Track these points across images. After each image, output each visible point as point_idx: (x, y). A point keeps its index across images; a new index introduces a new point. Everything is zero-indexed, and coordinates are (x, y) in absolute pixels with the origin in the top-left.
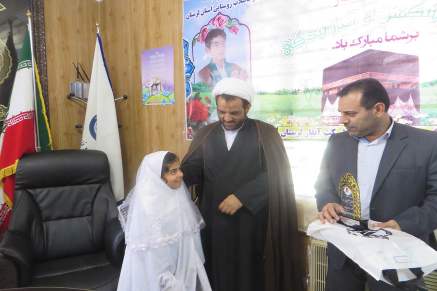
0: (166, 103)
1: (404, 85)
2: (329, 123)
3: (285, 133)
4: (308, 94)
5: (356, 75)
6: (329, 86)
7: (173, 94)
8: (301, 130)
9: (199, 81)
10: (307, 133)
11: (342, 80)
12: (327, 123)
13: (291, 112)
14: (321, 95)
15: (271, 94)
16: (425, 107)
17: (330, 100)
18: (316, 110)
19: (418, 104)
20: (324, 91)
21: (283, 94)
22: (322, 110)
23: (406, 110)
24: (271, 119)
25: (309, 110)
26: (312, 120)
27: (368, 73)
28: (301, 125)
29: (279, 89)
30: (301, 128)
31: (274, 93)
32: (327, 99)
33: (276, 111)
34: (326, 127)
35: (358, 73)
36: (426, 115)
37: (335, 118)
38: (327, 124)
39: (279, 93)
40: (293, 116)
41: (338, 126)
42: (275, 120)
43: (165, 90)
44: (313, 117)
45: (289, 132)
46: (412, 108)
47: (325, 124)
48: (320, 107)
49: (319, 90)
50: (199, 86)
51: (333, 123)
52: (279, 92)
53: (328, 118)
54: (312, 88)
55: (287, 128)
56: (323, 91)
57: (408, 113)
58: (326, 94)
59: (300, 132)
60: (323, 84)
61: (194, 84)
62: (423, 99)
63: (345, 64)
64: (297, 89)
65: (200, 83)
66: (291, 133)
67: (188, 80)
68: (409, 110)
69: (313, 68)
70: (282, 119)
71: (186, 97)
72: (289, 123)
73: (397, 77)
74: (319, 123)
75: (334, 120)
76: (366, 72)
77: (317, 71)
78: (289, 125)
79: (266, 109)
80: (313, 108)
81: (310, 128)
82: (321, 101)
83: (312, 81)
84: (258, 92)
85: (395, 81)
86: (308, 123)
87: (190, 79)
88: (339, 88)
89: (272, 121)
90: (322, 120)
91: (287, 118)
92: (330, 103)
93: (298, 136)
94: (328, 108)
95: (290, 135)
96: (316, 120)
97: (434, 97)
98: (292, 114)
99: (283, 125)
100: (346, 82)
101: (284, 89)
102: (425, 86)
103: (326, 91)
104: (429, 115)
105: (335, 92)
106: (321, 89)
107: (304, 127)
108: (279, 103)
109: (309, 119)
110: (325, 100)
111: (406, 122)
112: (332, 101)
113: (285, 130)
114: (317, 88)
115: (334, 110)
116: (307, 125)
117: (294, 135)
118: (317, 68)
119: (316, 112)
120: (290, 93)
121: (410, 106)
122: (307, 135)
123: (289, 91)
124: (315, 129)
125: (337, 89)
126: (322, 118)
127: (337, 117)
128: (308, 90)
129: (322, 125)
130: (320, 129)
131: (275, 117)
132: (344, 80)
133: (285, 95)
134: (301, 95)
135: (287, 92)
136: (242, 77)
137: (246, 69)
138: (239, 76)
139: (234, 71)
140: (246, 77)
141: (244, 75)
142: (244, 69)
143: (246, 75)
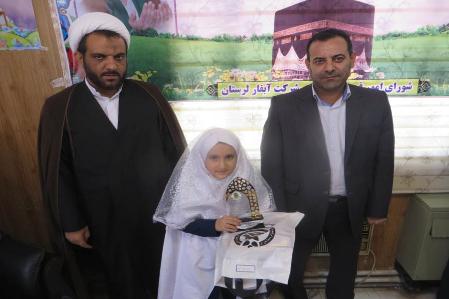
0: (24, 48)
1: (359, 38)
2: (280, 78)
3: (227, 91)
4: (256, 43)
5: (312, 22)
6: (282, 33)
7: (36, 33)
8: (248, 86)
10: (255, 90)
11: (296, 27)
12: (279, 77)
13: (234, 65)
14: (271, 45)
15: (207, 40)
16: (375, 61)
17: (282, 52)
18: (266, 63)
19: (369, 57)
20: (276, 40)
21: (223, 41)
22: (273, 62)
23: (358, 64)
24: (208, 73)
26: (262, 74)
27: (325, 21)
28: (247, 80)
29: (218, 35)
30: (247, 83)
32: (279, 49)
33: (215, 62)
34: (277, 82)
35: (314, 20)
36: (375, 69)
37: (288, 71)
38: (278, 79)
39: (218, 40)
40: (237, 70)
41: (291, 81)
42: (213, 74)
43: (16, 25)
44: (261, 71)
45: (232, 89)
46: (364, 61)
47: (276, 79)
48: (270, 58)
49: (269, 38)
51: (285, 78)
52: (218, 38)
53: (280, 72)
54: (261, 35)
55: (230, 84)
56: (274, 40)
57: (360, 67)
58: (278, 43)
59: (246, 89)
60: (274, 32)
62: (376, 53)
63: (300, 8)
64: (242, 36)
66: (235, 90)
67: (64, 12)
68: (361, 64)
69: (262, 9)
70: (223, 72)
71: (65, 40)
72: (232, 78)
73: (353, 28)
74: (269, 78)
75: (286, 74)
76: (323, 20)
77: (267, 13)
78: (232, 81)
79: (200, 60)
80: (262, 60)
81: (259, 83)
82: (272, 51)
83: (261, 25)
84: (187, 36)
85: (350, 32)
86: (257, 78)
87: (66, 10)
88: (292, 37)
89: (210, 76)
90: (272, 74)
91: (230, 71)
92: (282, 55)
93: (244, 94)
94: (280, 60)
95: (233, 93)
96: (266, 75)
97: (383, 51)
98: (236, 68)
99: (224, 80)
100: (301, 30)
101: (225, 35)
102: (378, 39)
103: (278, 39)
104: (378, 69)
105: (288, 41)
106: (273, 37)
107: (251, 83)
108: (218, 53)
109: (257, 73)
110: (277, 50)
111: (358, 76)
112: (285, 51)
113: (227, 87)
114: (268, 36)
115: (286, 62)
116: (255, 80)
117: (238, 93)
118: (268, 9)
119: (266, 65)
120: (233, 40)
121: (362, 60)
122: (254, 92)
123: (232, 37)
124: (265, 84)
125: (290, 38)
126: (273, 72)
127: (290, 71)
128: (256, 37)
129: (272, 80)
130: (270, 85)
131: (213, 71)
132: (299, 28)
133: (226, 42)
134: (247, 43)
135: (230, 39)
136: (161, 13)
137: (166, 2)
138: (156, 10)
139: (148, 3)
140: (168, 15)
141: (165, 10)
142: (164, 2)
143: (167, 10)
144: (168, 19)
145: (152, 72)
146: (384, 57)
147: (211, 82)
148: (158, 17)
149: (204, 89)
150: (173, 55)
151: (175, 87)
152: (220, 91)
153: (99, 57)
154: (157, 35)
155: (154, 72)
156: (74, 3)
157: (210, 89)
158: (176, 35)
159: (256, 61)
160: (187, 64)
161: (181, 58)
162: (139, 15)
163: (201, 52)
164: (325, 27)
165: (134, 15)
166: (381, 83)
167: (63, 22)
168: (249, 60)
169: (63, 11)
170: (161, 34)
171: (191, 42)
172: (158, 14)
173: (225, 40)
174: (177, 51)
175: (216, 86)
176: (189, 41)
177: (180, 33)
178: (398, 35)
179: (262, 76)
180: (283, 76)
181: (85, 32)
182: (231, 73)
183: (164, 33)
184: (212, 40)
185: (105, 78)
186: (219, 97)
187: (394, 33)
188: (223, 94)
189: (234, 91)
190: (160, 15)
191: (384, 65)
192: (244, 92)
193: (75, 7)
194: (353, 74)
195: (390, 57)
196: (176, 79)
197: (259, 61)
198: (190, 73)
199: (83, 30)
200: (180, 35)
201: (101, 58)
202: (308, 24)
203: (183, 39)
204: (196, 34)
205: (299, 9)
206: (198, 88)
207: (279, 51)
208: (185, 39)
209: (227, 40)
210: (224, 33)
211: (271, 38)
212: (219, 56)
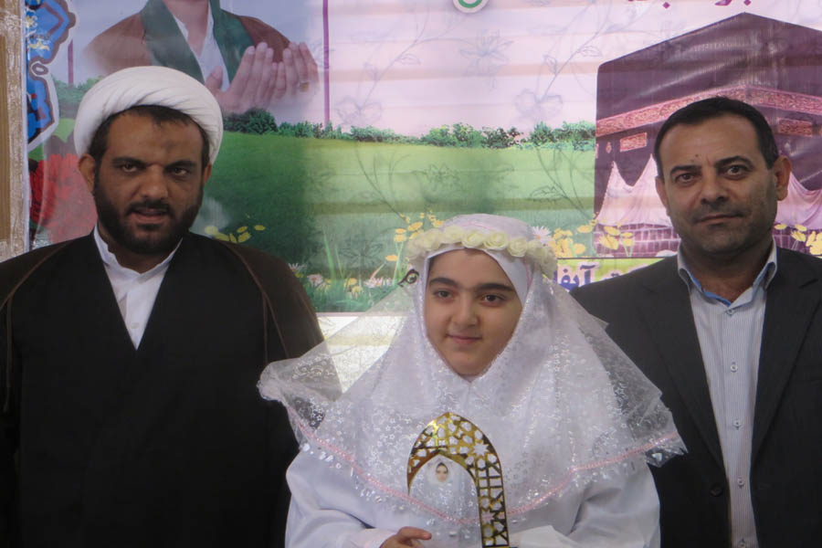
4: (547, 150)
5: (705, 91)
6: (620, 121)
9: (95, 77)
11: (660, 106)
12: (616, 248)
14: (589, 156)
15: (410, 141)
17: (624, 173)
18: (577, 204)
20: (604, 139)
21: (454, 144)
22: (598, 203)
25: (554, 203)
26: (565, 237)
29: (439, 126)
31: (419, 137)
32: (615, 165)
33: (430, 203)
34: (611, 262)
35: (710, 85)
37: (643, 230)
38: (614, 251)
39: (438, 140)
41: (653, 256)
44: (564, 228)
47: (608, 251)
48: (587, 189)
49: (585, 135)
51: (636, 249)
52: (439, 136)
53: (618, 233)
54: (560, 126)
56: (598, 139)
58: (609, 148)
60: (599, 117)
61: (71, 88)
64: (507, 129)
67: (41, 70)
69: (562, 59)
71: (30, 140)
74: (588, 250)
75: (639, 239)
77: (577, 68)
79: (389, 197)
80: (566, 198)
82: (593, 171)
83: (561, 102)
84: (355, 131)
87: (46, 66)
88: (650, 131)
90: (597, 236)
92: (622, 182)
94: (616, 198)
96: (578, 238)
101: (458, 126)
103: (608, 139)
105: (639, 143)
106: (594, 133)
108: (440, 176)
109: (552, 234)
110: (608, 169)
112: (631, 176)
114: (579, 128)
115: (637, 203)
118: (579, 58)
119: (576, 211)
120: (482, 142)
123: (479, 133)
124: (574, 267)
125: (646, 134)
126: (598, 232)
127: (649, 229)
128: (545, 131)
129: (598, 256)
130: (592, 270)
131: (423, 228)
132: (669, 106)
133: (462, 146)
134: (521, 148)
135: (472, 138)
136: (289, 74)
137: (304, 44)
138: (274, 64)
139: (255, 47)
140: (306, 75)
141: (299, 64)
142: (298, 43)
143: (305, 65)
144: (304, 87)
145: (251, 230)
148: (280, 83)
149: (394, 281)
150: (312, 182)
151: (314, 271)
153: (130, 167)
154: (274, 128)
155: (259, 228)
156: (70, 49)
158: (323, 128)
159: (548, 200)
160: (350, 207)
161: (334, 190)
162: (231, 78)
163: (390, 174)
165: (218, 77)
167: (34, 96)
168: (527, 196)
169: (38, 69)
170: (284, 126)
171: (367, 150)
172: (280, 73)
173: (460, 140)
174: (325, 171)
176: (359, 143)
177: (336, 121)
179: (567, 242)
180: (629, 242)
181: (109, 109)
183: (293, 122)
184: (424, 140)
185: (135, 219)
190: (285, 77)
193: (70, 59)
196: (316, 248)
197: (555, 200)
198: (357, 232)
199: (105, 105)
200: (335, 128)
201: (134, 169)
203: (342, 138)
204: (379, 127)
206: (378, 277)
207: (615, 170)
208: (347, 139)
209: (466, 140)
210: (457, 122)
211: (590, 134)
212: (440, 186)
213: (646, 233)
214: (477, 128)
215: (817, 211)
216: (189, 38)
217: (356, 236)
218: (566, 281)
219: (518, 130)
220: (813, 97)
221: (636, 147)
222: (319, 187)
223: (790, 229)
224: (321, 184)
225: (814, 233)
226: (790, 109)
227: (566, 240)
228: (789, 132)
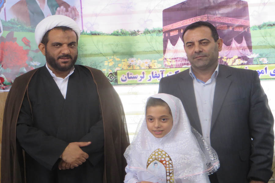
1: (238, 28)
2: (172, 65)
3: (126, 78)
4: (148, 36)
5: (195, 17)
6: (170, 27)
8: (143, 73)
9: (13, 18)
10: (150, 77)
11: (181, 22)
12: (170, 65)
13: (130, 54)
14: (161, 37)
15: (107, 35)
16: (256, 47)
17: (172, 42)
18: (158, 52)
19: (250, 45)
20: (165, 32)
21: (121, 35)
22: (164, 52)
23: (241, 51)
24: (109, 62)
25: (151, 52)
26: (155, 62)
27: (206, 15)
28: (143, 68)
29: (116, 30)
30: (143, 71)
31: (111, 34)
32: (169, 40)
33: (115, 53)
34: (169, 69)
35: (196, 15)
36: (258, 55)
37: (178, 59)
38: (170, 66)
39: (116, 34)
40: (134, 59)
41: (181, 67)
42: (113, 63)
44: (155, 60)
45: (130, 76)
46: (246, 48)
47: (168, 66)
48: (161, 48)
49: (159, 31)
50: (12, 23)
51: (176, 65)
52: (116, 33)
53: (171, 60)
54: (152, 29)
55: (128, 72)
56: (164, 32)
57: (243, 53)
58: (167, 35)
59: (142, 76)
60: (163, 26)
61: (6, 22)
62: (255, 41)
64: (136, 30)
65: (14, 20)
66: (132, 76)
68: (244, 51)
70: (122, 62)
72: (129, 66)
73: (231, 20)
74: (162, 66)
75: (177, 62)
76: (204, 15)
78: (130, 69)
79: (102, 52)
80: (155, 50)
81: (153, 70)
82: (163, 42)
84: (91, 32)
85: (230, 24)
86: (151, 65)
88: (179, 29)
89: (110, 65)
90: (164, 62)
91: (128, 60)
92: (171, 45)
93: (140, 80)
94: (170, 50)
95: (131, 79)
96: (159, 62)
97: (262, 39)
98: (133, 57)
99: (123, 68)
100: (186, 23)
102: (254, 29)
104: (260, 55)
106: (162, 31)
107: (146, 70)
108: (117, 45)
109: (151, 61)
110: (167, 41)
111: (242, 61)
112: (174, 43)
113: (125, 74)
114: (158, 29)
115: (176, 51)
116: (149, 67)
117: (136, 79)
119: (158, 54)
120: (129, 34)
121: (244, 47)
122: (150, 78)
123: (128, 32)
124: (158, 71)
125: (178, 30)
126: (165, 60)
127: (180, 59)
128: (148, 31)
129: (165, 68)
130: (163, 72)
131: (113, 61)
132: (184, 22)
133: (123, 36)
134: (141, 36)
135: (126, 33)
136: (71, 15)
138: (66, 13)
139: (60, 7)
140: (75, 16)
141: (73, 13)
142: (73, 6)
143: (75, 13)
144: (76, 19)
146: (264, 44)
147: (111, 70)
150: (79, 48)
152: (119, 78)
156: (5, 10)
157: (111, 76)
158: (82, 31)
160: (91, 55)
161: (86, 50)
163: (102, 45)
164: (207, 20)
166: (265, 67)
168: (143, 50)
171: (95, 37)
172: (68, 15)
173: (122, 34)
174: (83, 45)
175: (116, 73)
176: (92, 35)
178: (272, 25)
179: (155, 64)
180: (174, 63)
182: (128, 61)
184: (112, 34)
185: (60, 60)
186: (119, 83)
187: (269, 23)
188: (122, 80)
189: (131, 78)
191: (265, 51)
192: (140, 79)
193: (5, 13)
194: (238, 60)
195: (269, 44)
197: (152, 51)
198: (93, 62)
200: (85, 31)
201: (58, 46)
202: (191, 19)
203: (87, 34)
204: (98, 31)
205: (182, 7)
207: (169, 42)
208: (89, 35)
209: (124, 34)
210: (121, 29)
211: (161, 31)
212: (117, 48)
213: (179, 60)
214: (127, 30)
215: (230, 52)
216: (40, 5)
217: (93, 64)
218: (156, 75)
219: (140, 30)
220: (227, 18)
221: (175, 34)
222: (81, 49)
223: (221, 58)
224: (82, 48)
225: (229, 59)
226: (220, 22)
227: (155, 63)
228: (220, 29)
